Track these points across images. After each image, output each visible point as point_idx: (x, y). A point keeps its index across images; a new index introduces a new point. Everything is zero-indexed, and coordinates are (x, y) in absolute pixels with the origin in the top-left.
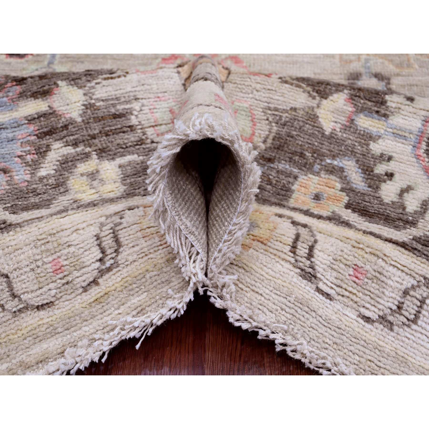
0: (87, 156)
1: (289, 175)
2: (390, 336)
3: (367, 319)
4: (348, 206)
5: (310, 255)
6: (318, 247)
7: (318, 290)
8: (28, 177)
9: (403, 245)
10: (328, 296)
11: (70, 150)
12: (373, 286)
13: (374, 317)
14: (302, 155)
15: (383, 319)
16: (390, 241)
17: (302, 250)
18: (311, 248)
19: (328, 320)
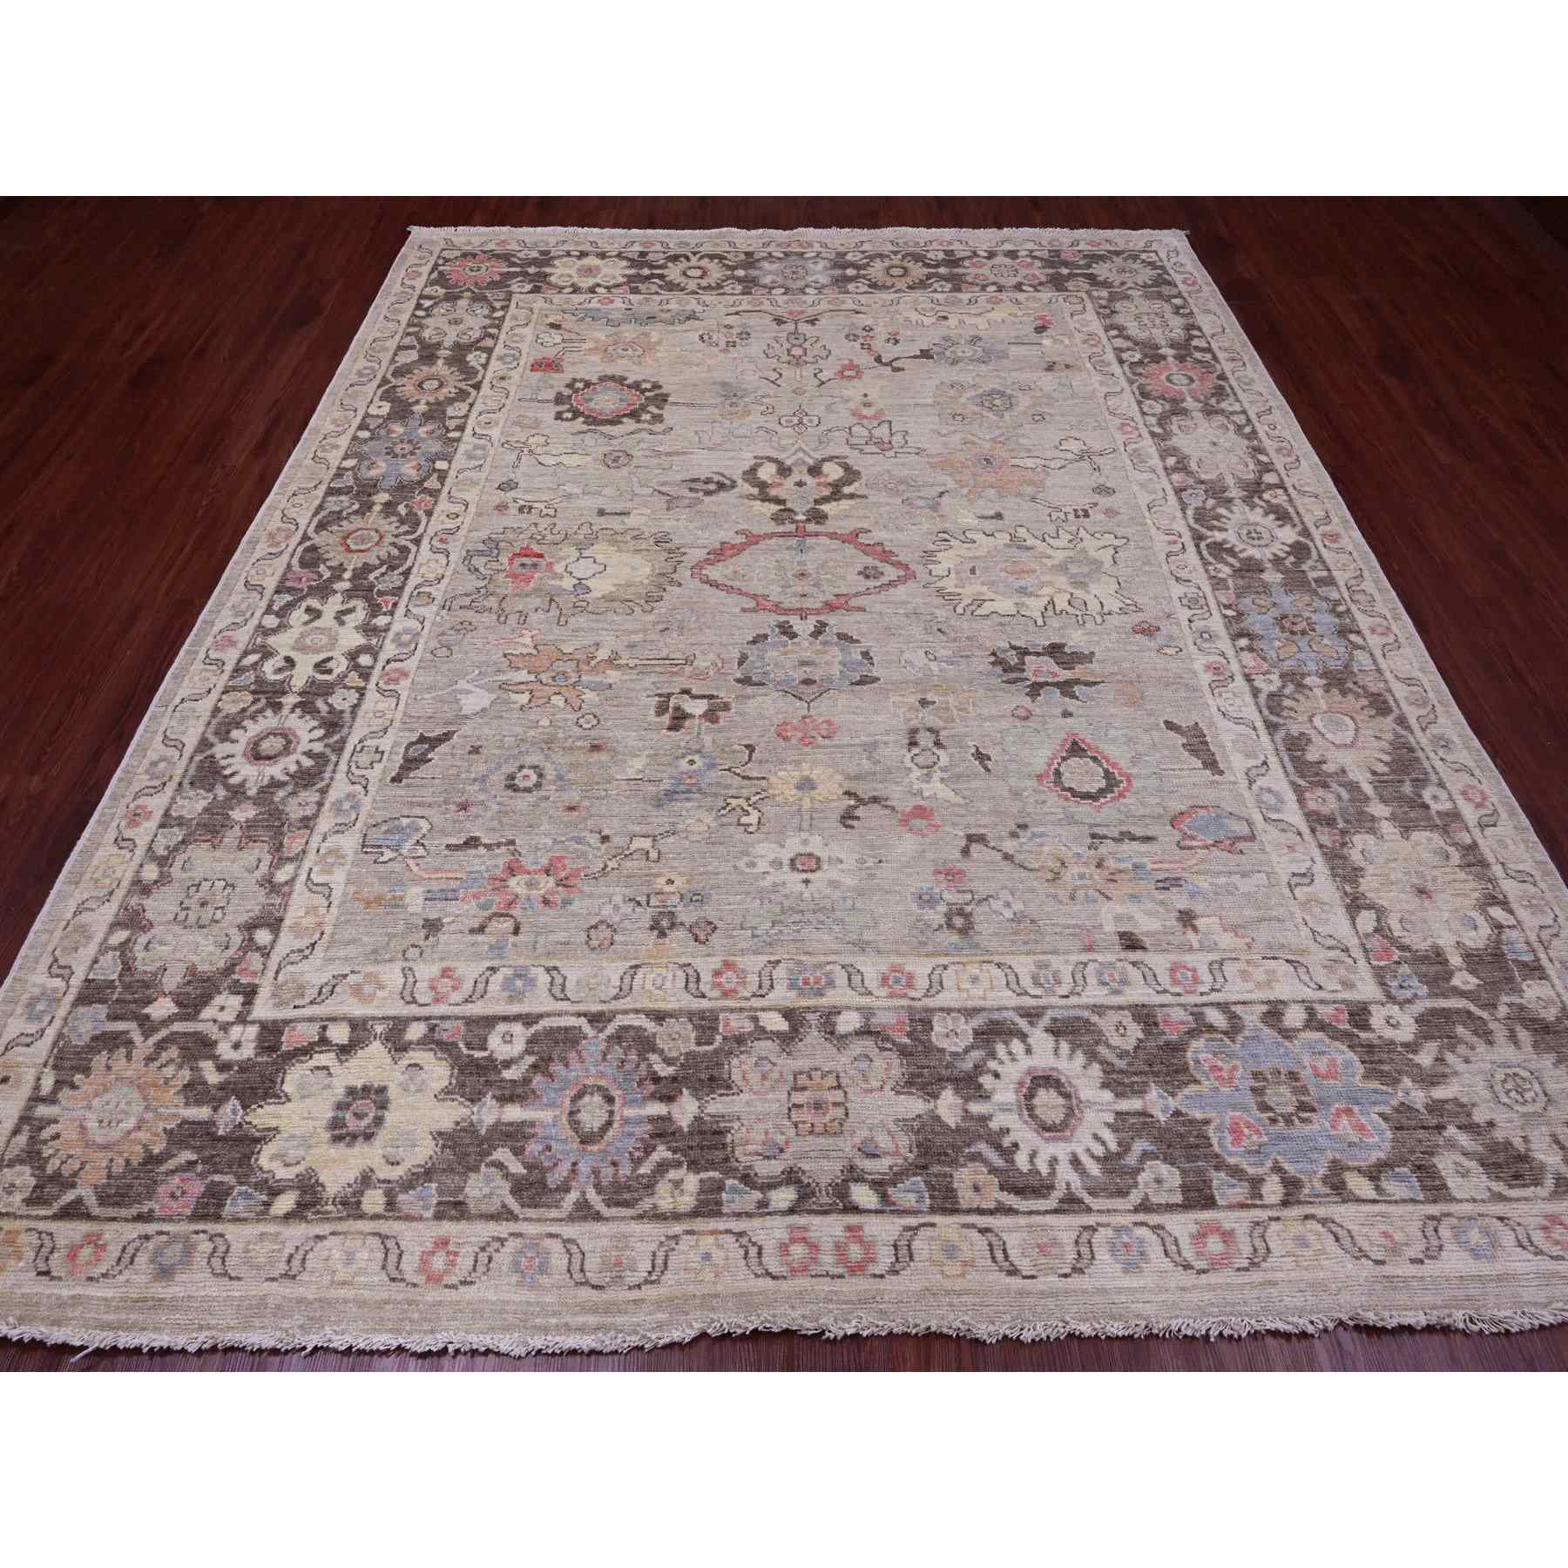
0: (678, 1165)
1: (945, 1175)
2: (1086, 1278)
3: (1066, 1276)
4: (1002, 1188)
5: (1006, 1257)
6: (1008, 1246)
7: (1025, 1277)
8: (628, 1173)
9: (1056, 1211)
10: (1033, 1277)
11: (669, 1155)
12: (1054, 1251)
13: (1068, 1271)
14: (946, 1154)
15: (1074, 1269)
16: (1047, 1212)
17: (999, 1255)
18: (1005, 1251)
19: (1042, 1292)
